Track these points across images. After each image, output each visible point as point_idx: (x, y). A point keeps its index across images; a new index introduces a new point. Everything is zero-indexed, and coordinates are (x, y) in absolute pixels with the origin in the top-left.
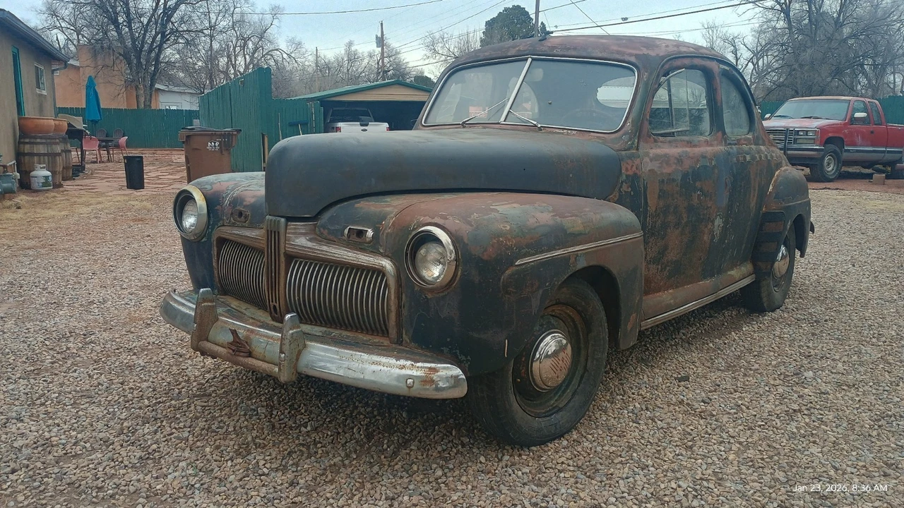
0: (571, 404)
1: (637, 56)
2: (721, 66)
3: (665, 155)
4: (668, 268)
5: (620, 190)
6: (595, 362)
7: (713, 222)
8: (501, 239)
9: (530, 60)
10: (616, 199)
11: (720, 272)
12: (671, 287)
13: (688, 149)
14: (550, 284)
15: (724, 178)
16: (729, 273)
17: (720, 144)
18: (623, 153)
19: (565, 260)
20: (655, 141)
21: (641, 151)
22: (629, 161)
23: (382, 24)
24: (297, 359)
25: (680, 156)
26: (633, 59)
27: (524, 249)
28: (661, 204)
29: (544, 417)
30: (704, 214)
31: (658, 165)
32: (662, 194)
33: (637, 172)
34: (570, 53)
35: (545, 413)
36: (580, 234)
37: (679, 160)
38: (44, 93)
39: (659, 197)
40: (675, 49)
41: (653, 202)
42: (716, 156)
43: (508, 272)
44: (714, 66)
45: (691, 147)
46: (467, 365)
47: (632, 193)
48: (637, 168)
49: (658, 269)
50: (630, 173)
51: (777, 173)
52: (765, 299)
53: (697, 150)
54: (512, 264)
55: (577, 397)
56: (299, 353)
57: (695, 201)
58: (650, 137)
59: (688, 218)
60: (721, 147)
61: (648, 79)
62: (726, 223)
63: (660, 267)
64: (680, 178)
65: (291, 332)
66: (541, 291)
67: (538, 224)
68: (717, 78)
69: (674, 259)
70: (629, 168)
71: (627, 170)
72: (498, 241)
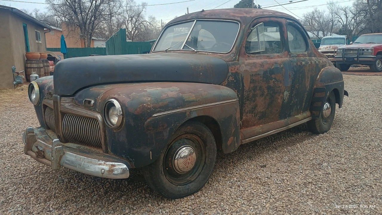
0: (197, 180)
1: (241, 17)
2: (287, 21)
3: (254, 63)
4: (258, 115)
5: (228, 80)
6: (209, 160)
7: (283, 93)
8: (145, 105)
9: (195, 21)
10: (226, 84)
11: (290, 116)
12: (261, 124)
13: (267, 60)
14: (174, 125)
15: (289, 73)
16: (296, 116)
17: (287, 57)
18: (230, 63)
19: (184, 113)
20: (249, 56)
21: (240, 61)
22: (233, 66)
23: (188, 8)
24: (60, 160)
25: (262, 63)
26: (239, 19)
27: (157, 109)
28: (252, 85)
29: (183, 185)
30: (277, 90)
31: (250, 68)
32: (252, 81)
33: (238, 71)
34: (214, 17)
35: (183, 183)
36: (193, 101)
37: (262, 65)
38: (40, 42)
39: (251, 82)
40: (261, 13)
41: (247, 85)
42: (284, 63)
43: (148, 120)
44: (283, 21)
45: (269, 59)
46: (133, 163)
47: (235, 81)
48: (237, 69)
49: (252, 116)
50: (234, 72)
51: (322, 69)
52: (318, 128)
53: (272, 60)
54: (151, 116)
55: (200, 176)
56: (61, 157)
57: (272, 84)
58: (245, 54)
59: (268, 92)
60: (287, 59)
61: (245, 28)
62: (291, 93)
63: (253, 115)
64: (262, 74)
65: (56, 147)
66: (169, 129)
67: (168, 97)
68: (285, 26)
69: (262, 111)
70: (233, 69)
71: (232, 70)
72: (143, 106)
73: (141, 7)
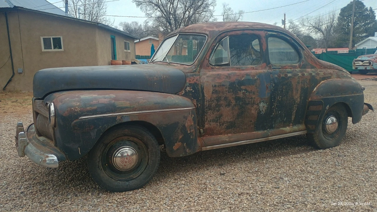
0: (138, 178)
1: (210, 31)
2: (269, 33)
3: (218, 75)
4: (225, 125)
5: (185, 89)
6: (152, 161)
7: (258, 104)
8: (72, 108)
9: (178, 35)
10: (183, 94)
11: (271, 127)
12: (230, 133)
13: (236, 72)
14: (102, 127)
15: (266, 84)
16: (281, 129)
17: (265, 68)
18: (189, 74)
19: (115, 118)
20: (212, 68)
21: (201, 73)
22: (192, 78)
23: (285, 14)
24: (24, 149)
25: (229, 75)
26: (208, 33)
27: (85, 113)
28: (215, 96)
29: (124, 181)
30: (249, 101)
31: (212, 79)
32: (215, 92)
33: (197, 82)
35: (125, 179)
36: (127, 108)
37: (228, 76)
38: (129, 51)
39: (213, 93)
40: (234, 27)
41: (208, 95)
42: (260, 75)
43: (75, 121)
44: (262, 33)
45: (239, 70)
47: (193, 91)
48: (196, 80)
49: (217, 125)
50: (192, 82)
51: (323, 82)
52: (318, 143)
53: (243, 72)
54: (77, 118)
56: (25, 147)
57: (241, 95)
58: (209, 66)
59: (236, 102)
60: (264, 70)
61: (210, 42)
62: (271, 104)
63: (218, 124)
64: (228, 85)
65: (20, 139)
66: (96, 130)
67: (98, 103)
68: (263, 38)
69: (229, 121)
70: (191, 80)
71: (190, 81)
72: (70, 109)
73: (238, 15)
